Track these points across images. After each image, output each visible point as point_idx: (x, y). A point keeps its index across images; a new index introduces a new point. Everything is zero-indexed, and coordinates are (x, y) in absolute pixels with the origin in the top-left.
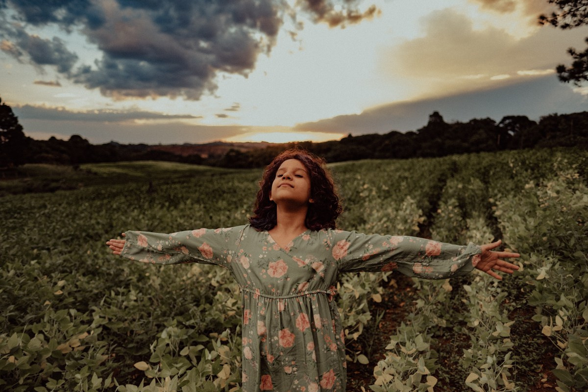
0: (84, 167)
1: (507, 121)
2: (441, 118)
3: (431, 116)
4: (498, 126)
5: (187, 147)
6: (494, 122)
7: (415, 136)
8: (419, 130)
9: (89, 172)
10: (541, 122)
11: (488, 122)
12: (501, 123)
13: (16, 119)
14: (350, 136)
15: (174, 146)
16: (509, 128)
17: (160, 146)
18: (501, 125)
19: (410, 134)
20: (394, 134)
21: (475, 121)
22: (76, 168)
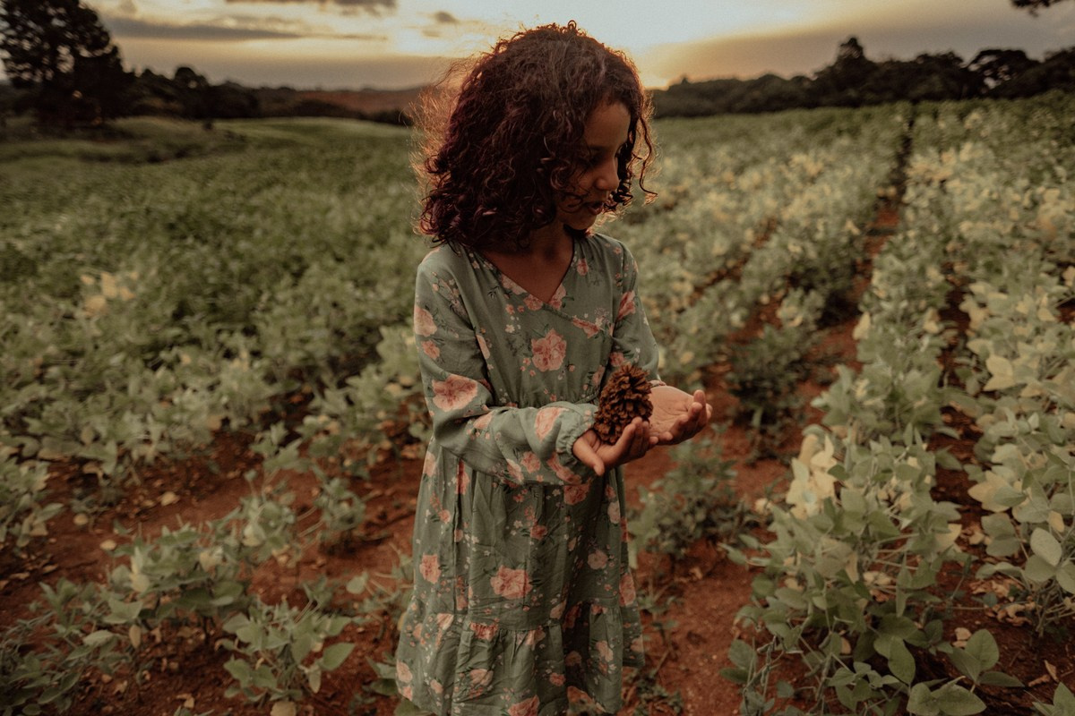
0: (220, 125)
1: (986, 60)
2: (860, 49)
3: (843, 45)
4: (966, 69)
5: (368, 94)
6: (960, 60)
7: (806, 84)
8: (817, 73)
9: (230, 135)
10: (1048, 61)
11: (949, 60)
12: (975, 61)
13: (106, 34)
14: (685, 81)
15: (346, 93)
16: (988, 73)
17: (319, 91)
18: (974, 68)
19: (799, 79)
20: (768, 79)
21: (925, 57)
22: (208, 127)
